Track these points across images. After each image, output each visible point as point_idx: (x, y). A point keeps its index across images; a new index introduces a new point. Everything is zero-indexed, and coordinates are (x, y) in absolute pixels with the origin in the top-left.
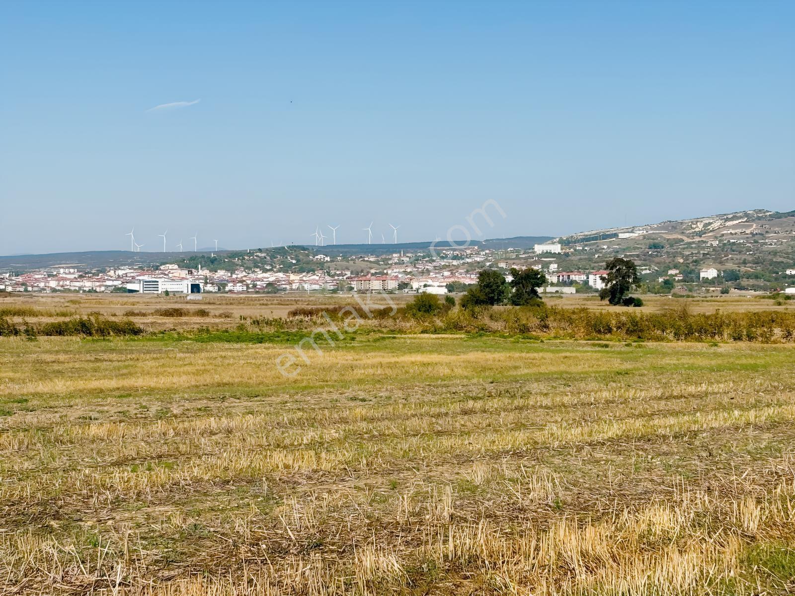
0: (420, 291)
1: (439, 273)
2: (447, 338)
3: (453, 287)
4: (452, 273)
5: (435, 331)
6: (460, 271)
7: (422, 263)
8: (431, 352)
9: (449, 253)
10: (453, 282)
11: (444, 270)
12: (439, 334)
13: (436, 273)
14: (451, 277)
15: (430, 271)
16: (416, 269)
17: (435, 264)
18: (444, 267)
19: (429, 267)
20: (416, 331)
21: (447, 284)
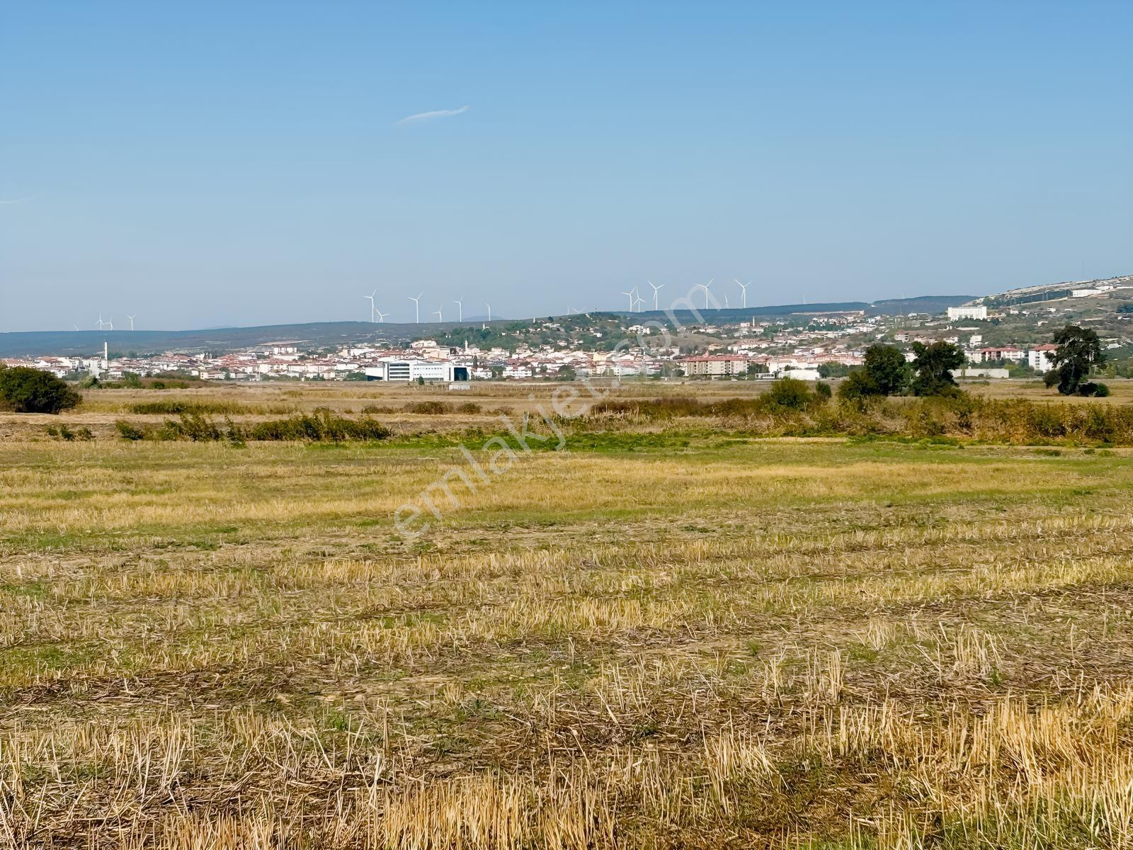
0: (780, 376)
1: (807, 350)
2: (822, 443)
3: (827, 370)
4: (826, 350)
5: (805, 432)
6: (838, 346)
7: (783, 335)
8: (798, 462)
9: (821, 321)
10: (828, 363)
11: (815, 345)
12: (809, 437)
13: (803, 350)
14: (825, 356)
15: (795, 347)
16: (774, 345)
17: (801, 337)
18: (815, 342)
19: (792, 342)
20: (776, 433)
21: (819, 366)
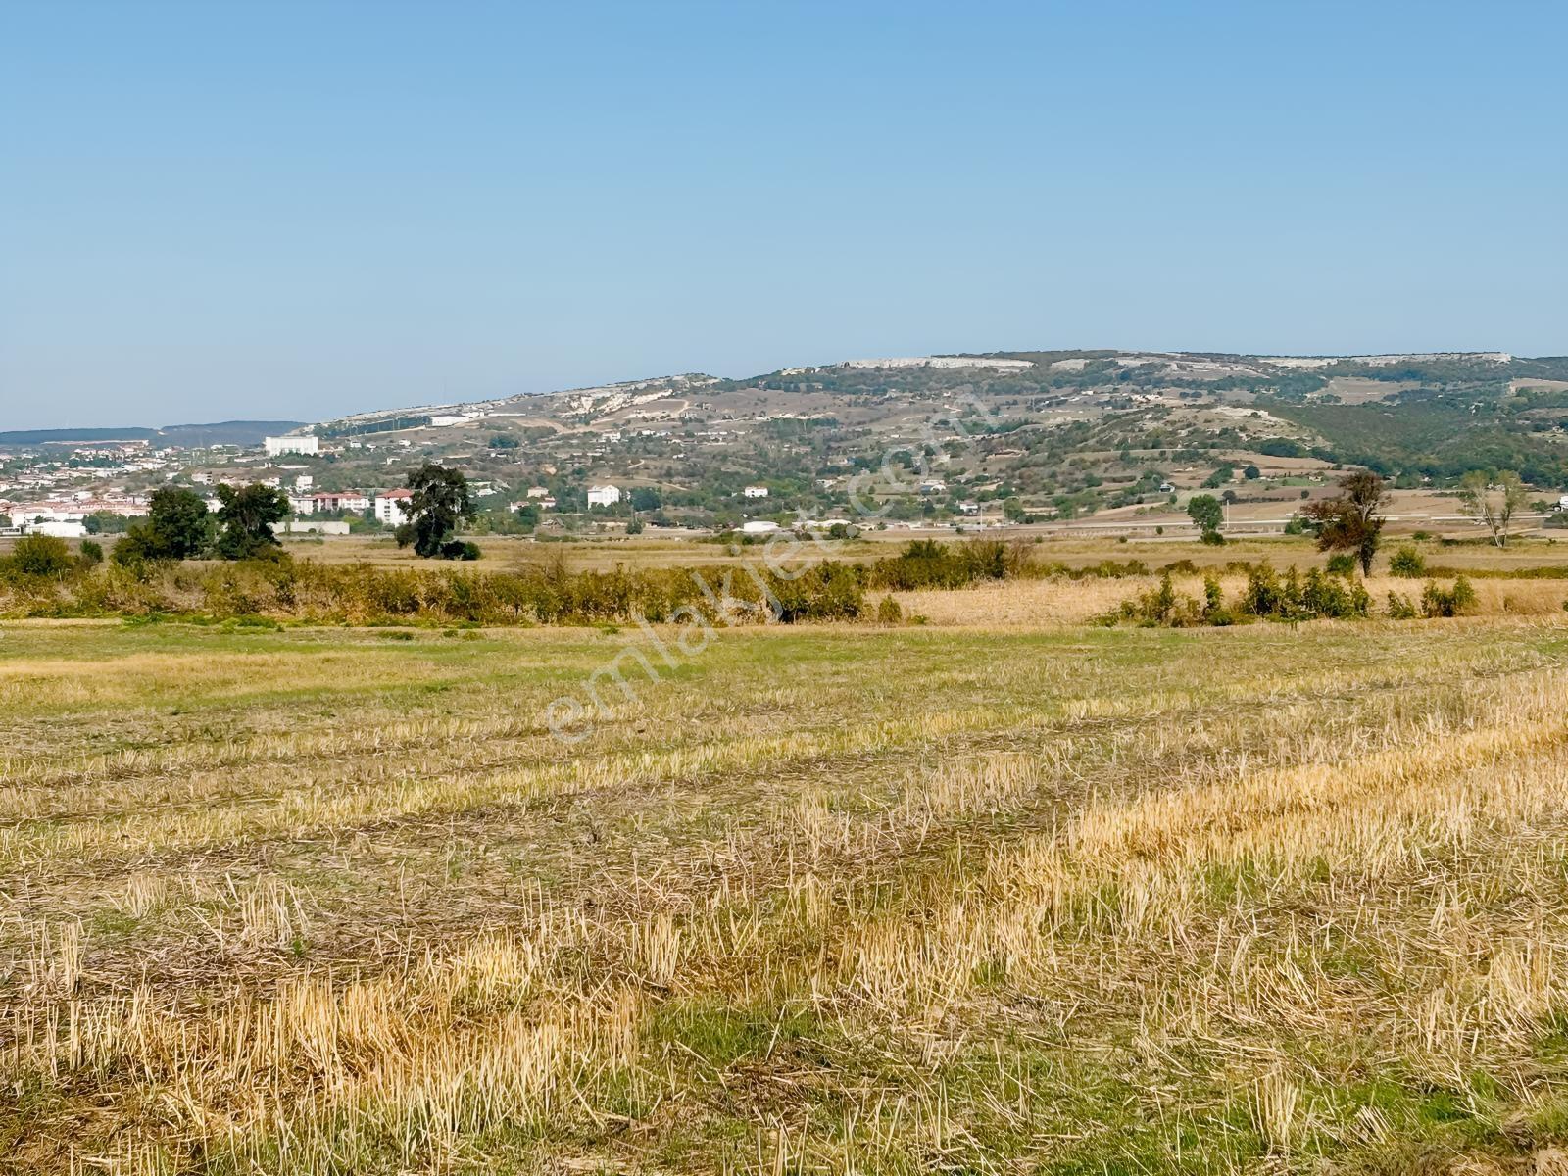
0: (28, 531)
1: (68, 494)
2: (83, 627)
3: (98, 524)
4: (95, 494)
5: (59, 613)
6: (113, 490)
7: (32, 473)
8: (49, 655)
9: (88, 453)
10: (98, 513)
11: (79, 488)
12: (65, 617)
13: (62, 495)
14: (93, 503)
15: (49, 490)
16: (20, 487)
17: (58, 475)
18: (79, 482)
19: (46, 483)
20: (17, 612)
21: (85, 517)
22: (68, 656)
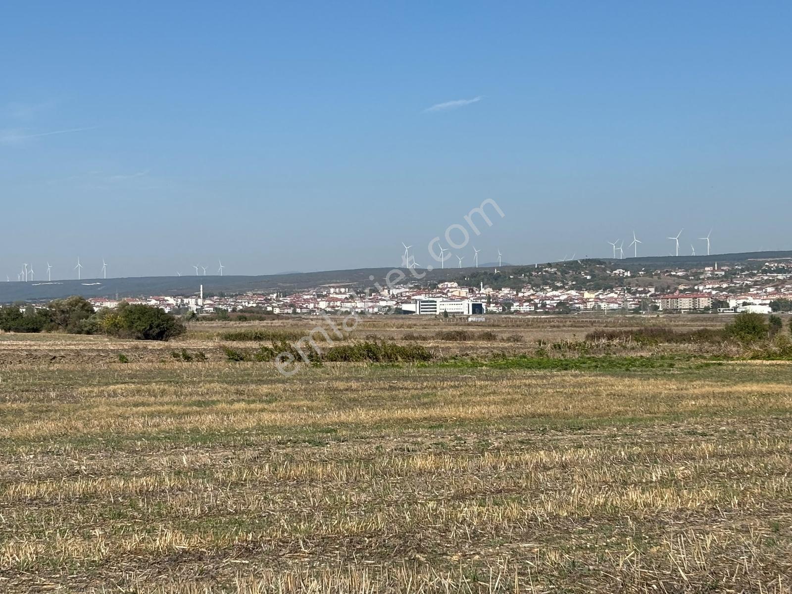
0: (739, 310)
1: (761, 289)
2: (783, 365)
3: (778, 305)
4: (776, 289)
5: (769, 357)
6: (787, 286)
7: (741, 277)
8: (767, 381)
9: (772, 265)
10: (778, 299)
11: (768, 285)
12: (773, 360)
13: (758, 289)
14: (775, 294)
15: (750, 287)
16: (733, 285)
17: (755, 278)
18: (768, 282)
19: (748, 282)
20: (745, 356)
21: (771, 302)
22: (778, 381)
